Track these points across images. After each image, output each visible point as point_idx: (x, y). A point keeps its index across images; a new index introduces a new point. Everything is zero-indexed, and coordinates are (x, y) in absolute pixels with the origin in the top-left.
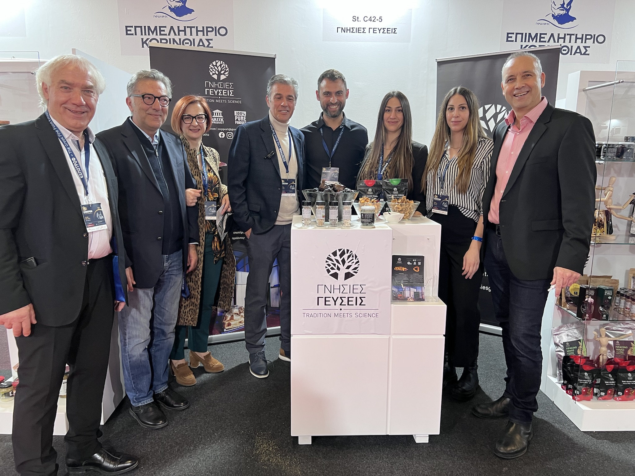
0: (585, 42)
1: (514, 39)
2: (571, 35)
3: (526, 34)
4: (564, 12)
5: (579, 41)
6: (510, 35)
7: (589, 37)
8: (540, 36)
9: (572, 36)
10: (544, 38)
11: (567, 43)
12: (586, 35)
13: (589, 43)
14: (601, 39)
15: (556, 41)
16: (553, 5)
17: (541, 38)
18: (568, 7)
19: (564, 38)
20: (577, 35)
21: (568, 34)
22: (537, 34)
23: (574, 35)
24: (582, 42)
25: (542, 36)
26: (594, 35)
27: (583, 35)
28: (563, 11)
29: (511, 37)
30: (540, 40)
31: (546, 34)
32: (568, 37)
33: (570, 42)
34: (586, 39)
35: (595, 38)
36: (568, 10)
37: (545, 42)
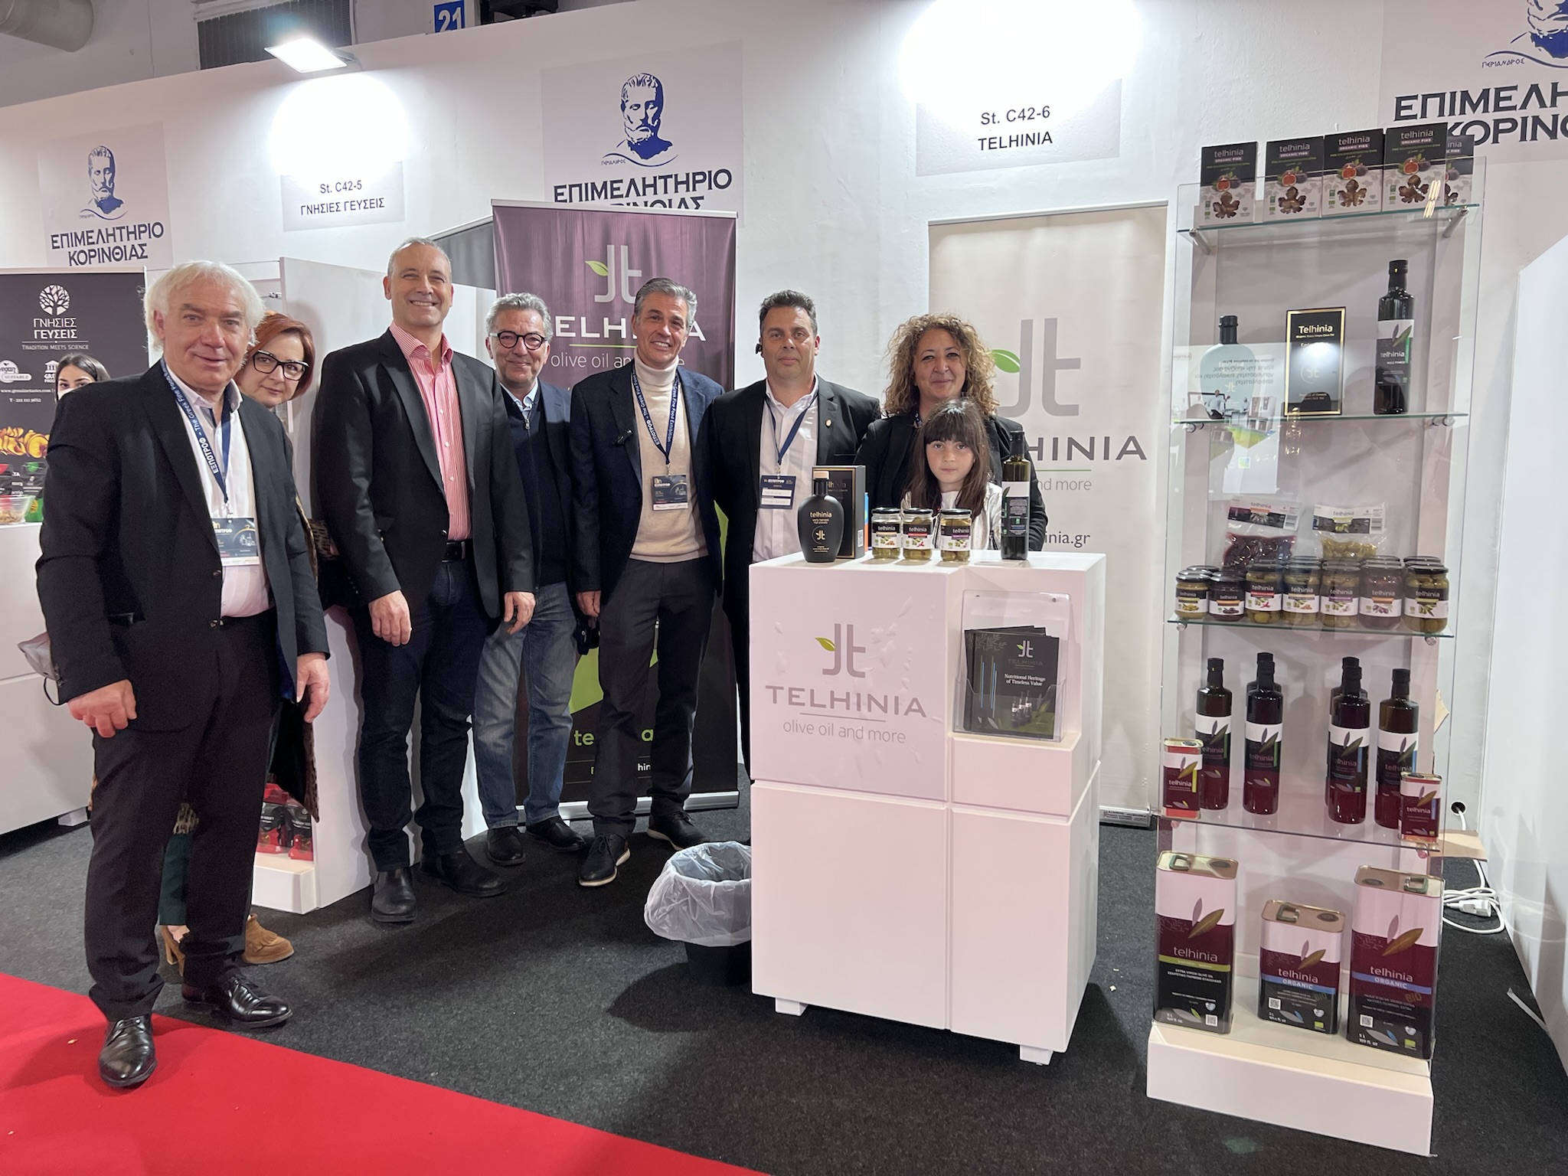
0: (694, 189)
1: (566, 196)
2: (665, 178)
3: (586, 185)
4: (649, 134)
5: (682, 188)
6: (559, 191)
7: (701, 177)
8: (612, 186)
9: (668, 180)
10: (618, 189)
11: (661, 196)
12: (694, 174)
13: (702, 189)
14: (722, 179)
15: (641, 194)
16: (628, 123)
17: (613, 189)
18: (656, 123)
19: (654, 186)
20: (676, 175)
21: (660, 177)
22: (605, 183)
23: (671, 176)
24: (688, 190)
25: (615, 186)
26: (710, 172)
27: (688, 175)
28: (646, 133)
29: (562, 194)
30: (612, 193)
31: (621, 181)
32: (660, 183)
33: (666, 192)
34: (695, 182)
35: (711, 179)
36: (655, 129)
37: (621, 196)
